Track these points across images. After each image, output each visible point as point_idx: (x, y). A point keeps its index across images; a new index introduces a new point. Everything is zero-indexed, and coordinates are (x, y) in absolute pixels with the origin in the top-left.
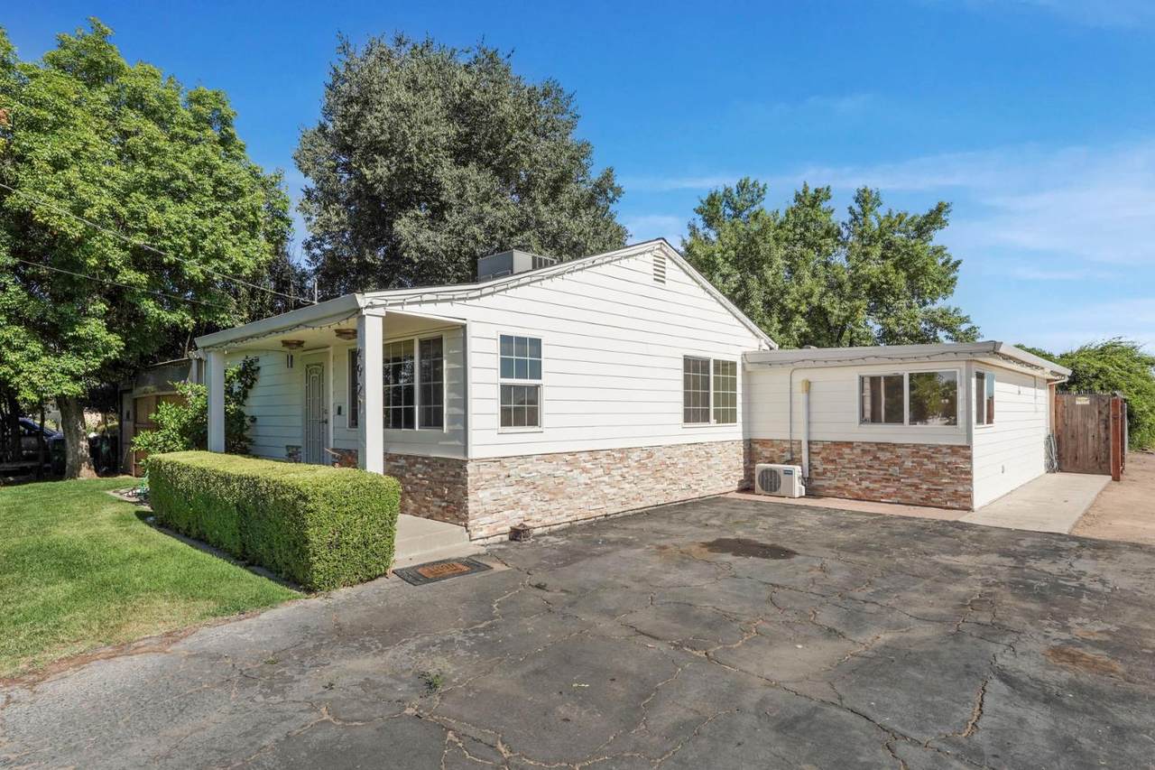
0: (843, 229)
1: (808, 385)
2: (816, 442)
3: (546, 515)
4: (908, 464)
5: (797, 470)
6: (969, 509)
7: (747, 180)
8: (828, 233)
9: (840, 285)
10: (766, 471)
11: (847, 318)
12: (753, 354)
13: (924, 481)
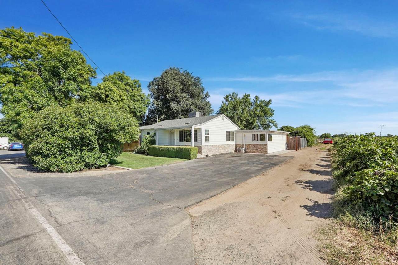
0: (252, 103)
1: (245, 135)
2: (246, 144)
3: (210, 154)
4: (259, 147)
5: (243, 148)
6: (267, 153)
7: (234, 93)
8: (250, 104)
9: (252, 115)
10: (239, 149)
11: (253, 121)
12: (236, 130)
13: (261, 149)
